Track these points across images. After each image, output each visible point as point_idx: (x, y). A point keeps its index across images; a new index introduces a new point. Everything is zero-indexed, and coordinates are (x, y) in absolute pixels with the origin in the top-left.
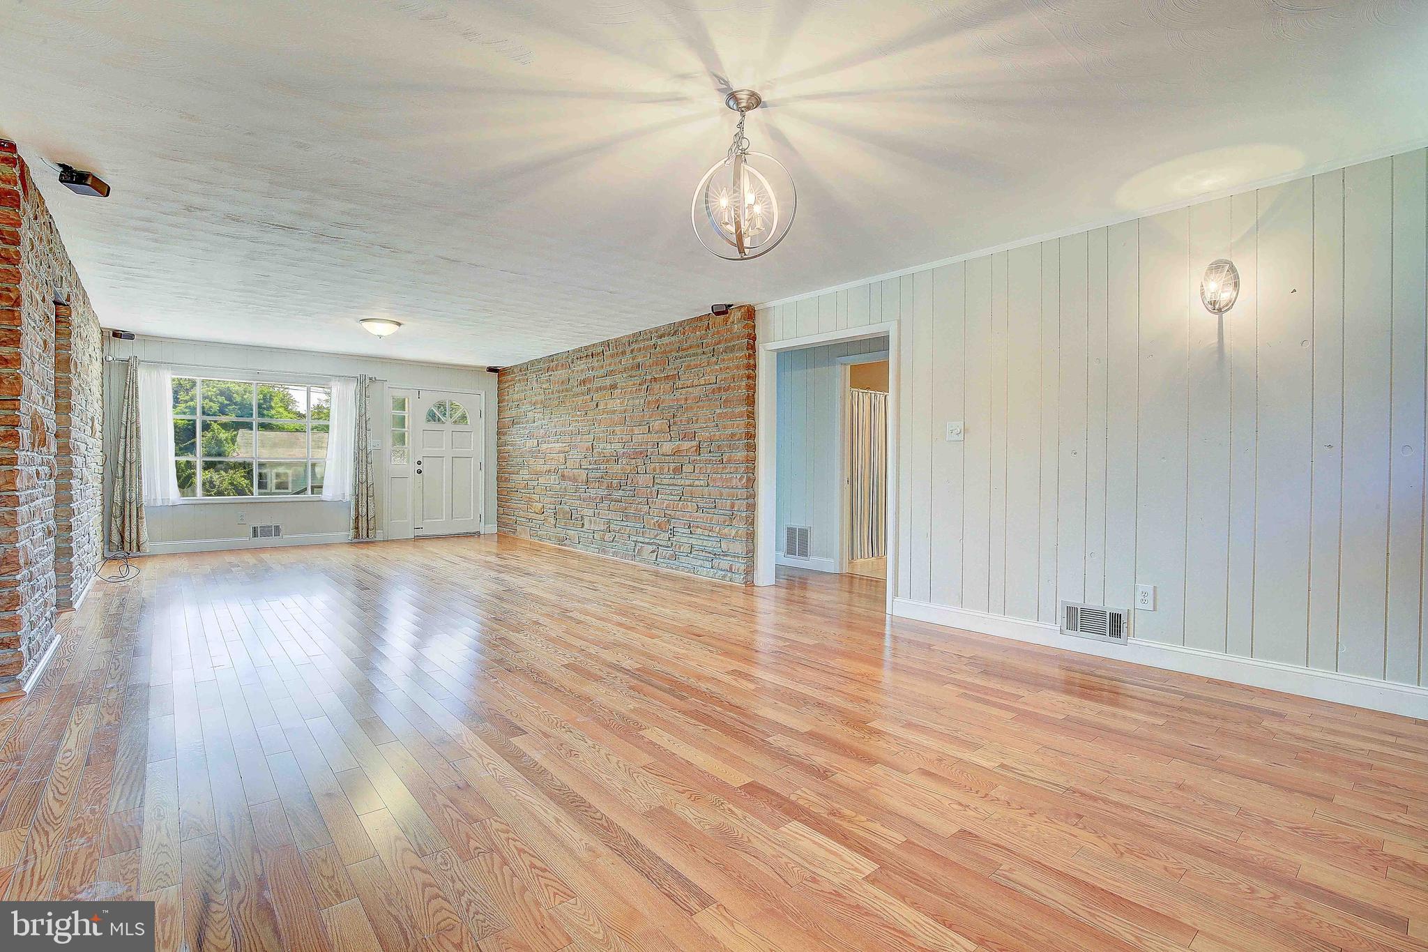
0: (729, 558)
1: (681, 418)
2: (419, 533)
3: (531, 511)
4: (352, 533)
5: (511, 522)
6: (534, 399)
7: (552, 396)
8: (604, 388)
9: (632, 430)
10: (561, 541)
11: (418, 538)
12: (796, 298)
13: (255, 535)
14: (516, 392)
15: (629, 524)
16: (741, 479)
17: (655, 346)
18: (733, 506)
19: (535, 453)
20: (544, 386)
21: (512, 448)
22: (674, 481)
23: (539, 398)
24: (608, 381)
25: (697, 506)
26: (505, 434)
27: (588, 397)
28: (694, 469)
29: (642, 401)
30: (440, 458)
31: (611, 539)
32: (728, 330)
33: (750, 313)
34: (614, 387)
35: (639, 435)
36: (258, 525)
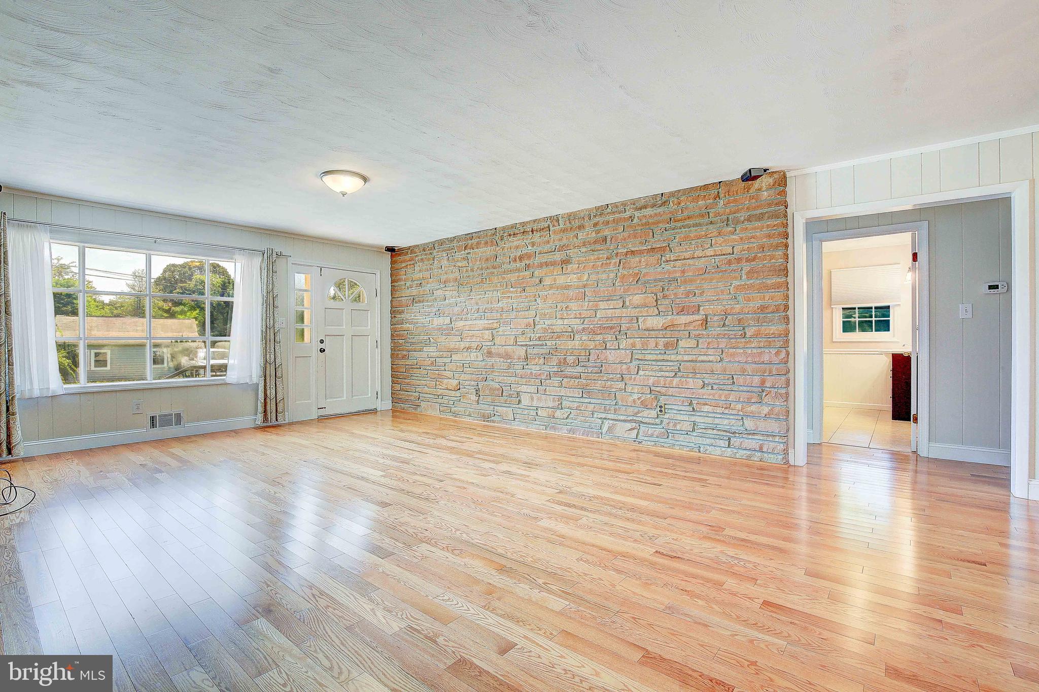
0: (756, 437)
1: (674, 291)
2: (322, 412)
3: (440, 387)
4: (260, 417)
5: (412, 398)
6: (444, 278)
7: (471, 274)
8: (553, 264)
9: (597, 305)
10: (486, 418)
11: (322, 419)
12: (855, 162)
13: (153, 425)
14: (415, 272)
15: (593, 401)
16: (777, 354)
17: (631, 218)
18: (763, 382)
19: (448, 331)
20: (460, 264)
21: (412, 326)
22: (665, 357)
23: (451, 276)
24: (558, 257)
25: (703, 382)
26: (402, 312)
27: (527, 273)
28: (698, 344)
29: (612, 275)
30: (340, 337)
31: (565, 416)
32: (751, 198)
33: (782, 180)
34: (566, 262)
35: (606, 310)
36: (157, 413)
